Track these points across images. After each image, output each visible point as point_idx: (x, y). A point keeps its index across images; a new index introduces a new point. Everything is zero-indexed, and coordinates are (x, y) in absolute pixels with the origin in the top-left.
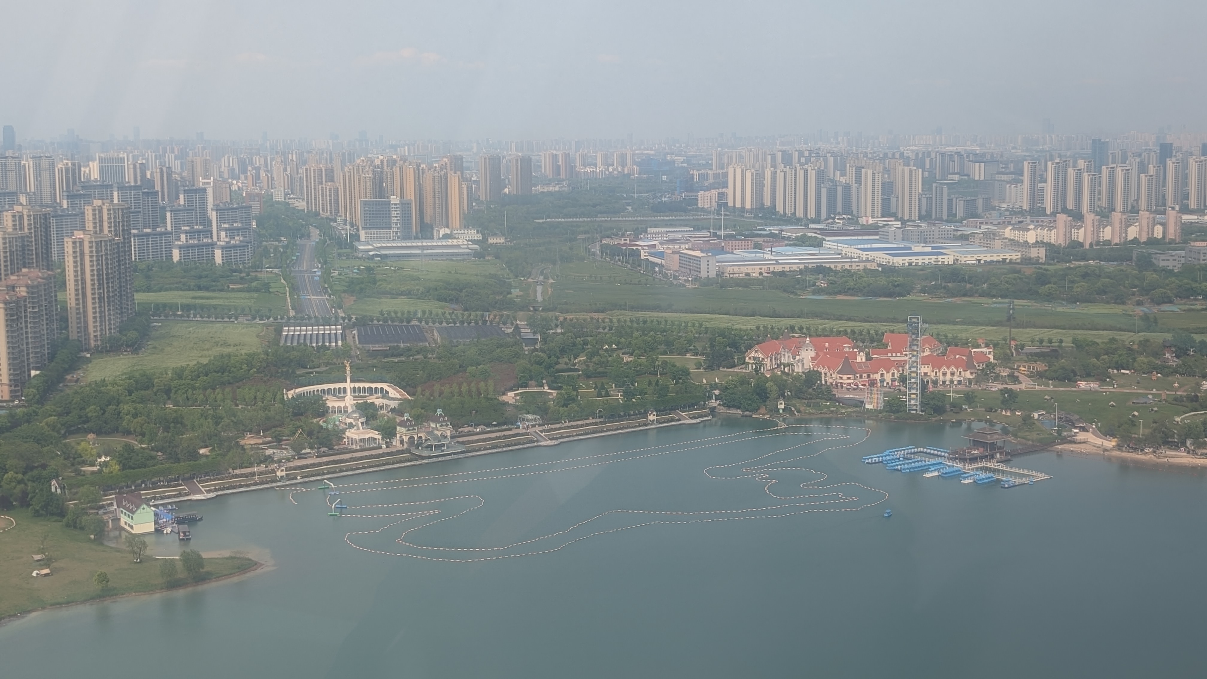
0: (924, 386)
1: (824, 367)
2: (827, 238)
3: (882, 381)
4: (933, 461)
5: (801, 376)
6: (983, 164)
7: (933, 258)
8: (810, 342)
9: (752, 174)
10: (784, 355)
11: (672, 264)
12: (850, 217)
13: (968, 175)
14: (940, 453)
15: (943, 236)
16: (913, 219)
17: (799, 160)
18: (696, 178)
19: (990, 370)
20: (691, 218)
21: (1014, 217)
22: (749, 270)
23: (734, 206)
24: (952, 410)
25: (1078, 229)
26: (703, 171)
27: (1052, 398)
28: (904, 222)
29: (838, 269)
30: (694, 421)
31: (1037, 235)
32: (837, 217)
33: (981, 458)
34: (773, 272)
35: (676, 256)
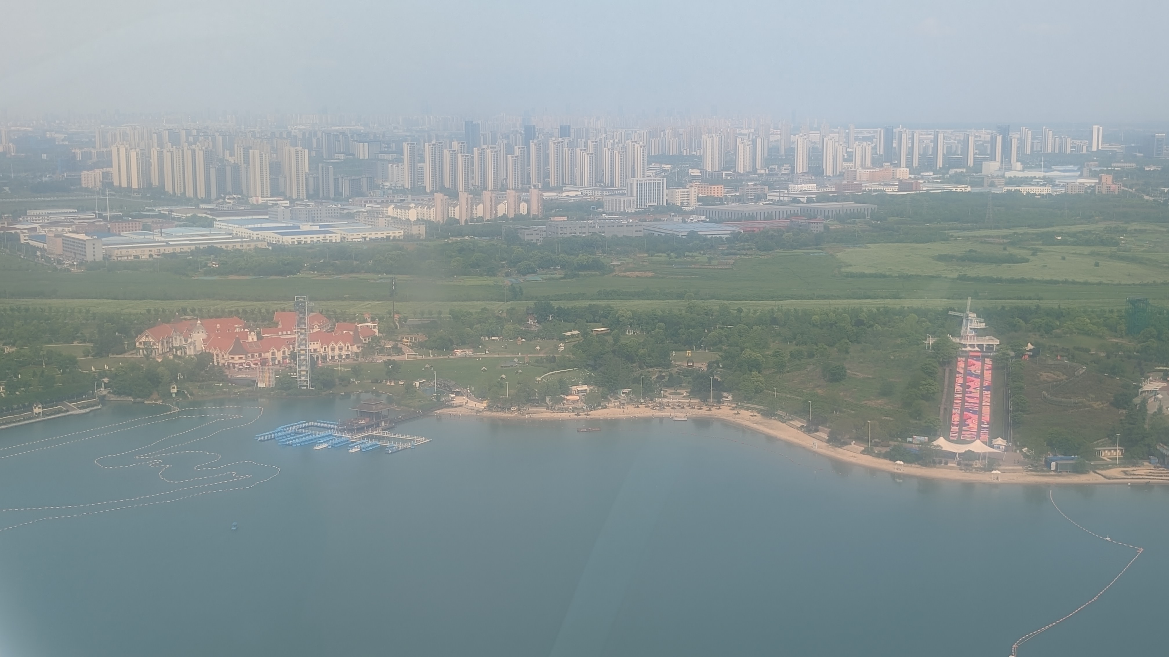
0: (313, 362)
1: (215, 349)
2: (218, 219)
3: (274, 359)
4: (322, 434)
5: (193, 359)
6: (366, 144)
7: (321, 236)
8: (201, 324)
9: (137, 154)
10: (176, 339)
11: (56, 248)
12: (240, 196)
13: (353, 155)
14: (329, 425)
15: (330, 215)
16: (301, 198)
17: (187, 139)
18: (79, 157)
19: (375, 343)
20: (74, 198)
21: (396, 196)
22: (138, 252)
23: (120, 186)
24: (341, 384)
25: (454, 207)
26: (86, 150)
27: (432, 366)
28: (292, 201)
29: (229, 249)
30: (83, 411)
31: (418, 213)
32: (227, 197)
33: (368, 427)
34: (164, 254)
35: (60, 240)
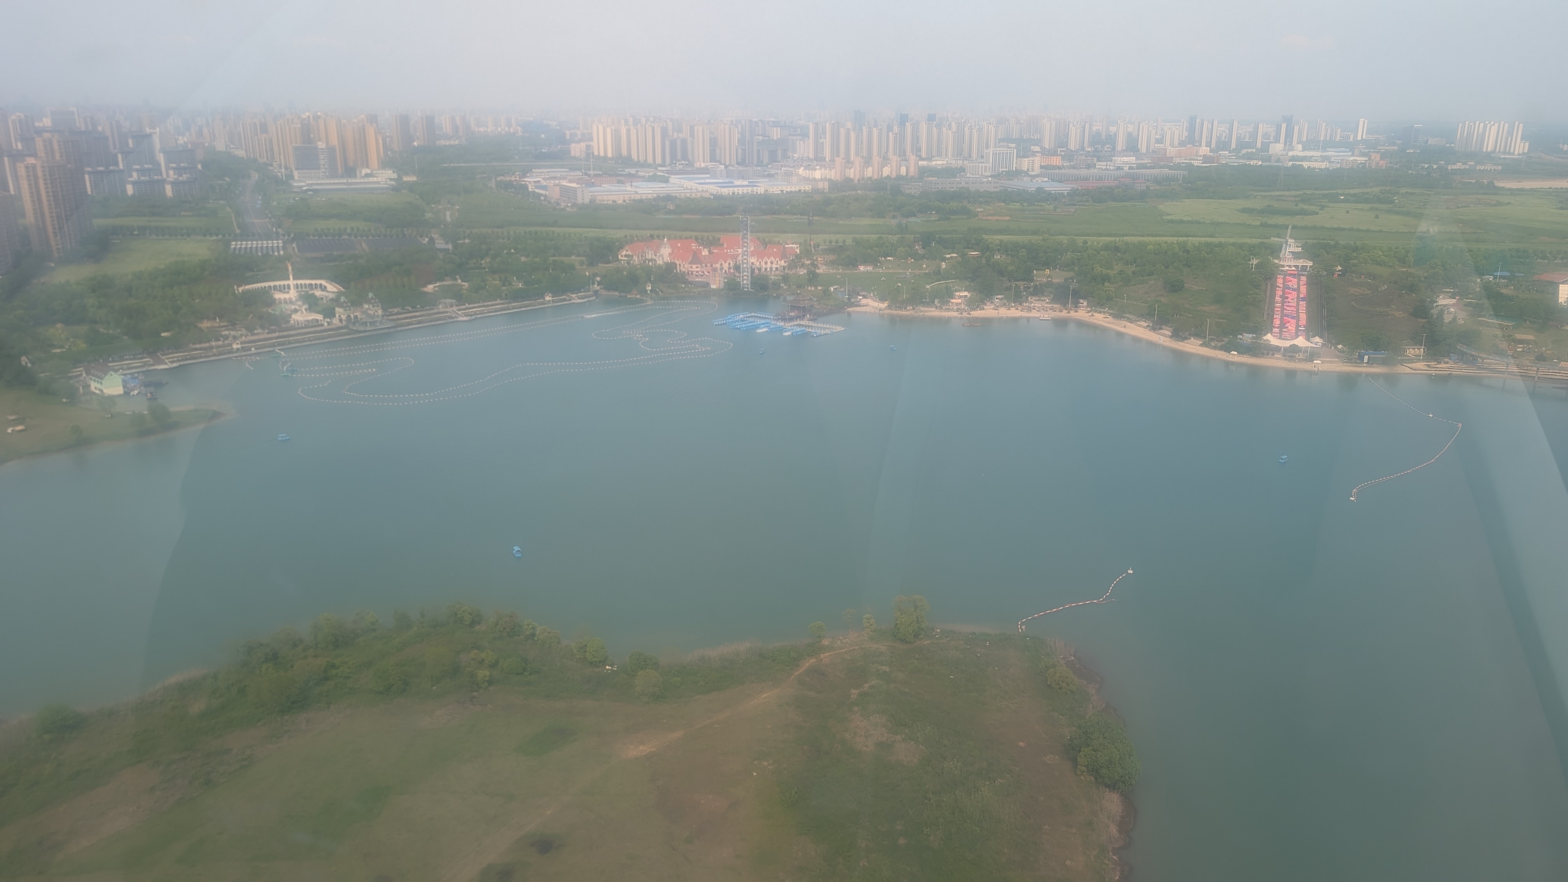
0: (753, 270)
1: (678, 260)
2: (672, 176)
3: (722, 269)
5: (662, 267)
6: (779, 129)
7: (750, 189)
8: (666, 243)
9: (611, 132)
10: (648, 253)
11: (555, 194)
12: (687, 162)
13: (769, 137)
14: (767, 316)
15: (756, 175)
16: (732, 164)
17: (647, 122)
18: (568, 137)
19: (797, 260)
20: (566, 162)
21: (804, 163)
22: (615, 198)
23: (599, 154)
24: (773, 288)
25: (850, 169)
26: (572, 131)
27: (842, 277)
28: (727, 166)
29: (682, 196)
30: (581, 301)
31: (822, 174)
32: (678, 163)
33: (797, 318)
34: (634, 200)
35: (558, 188)
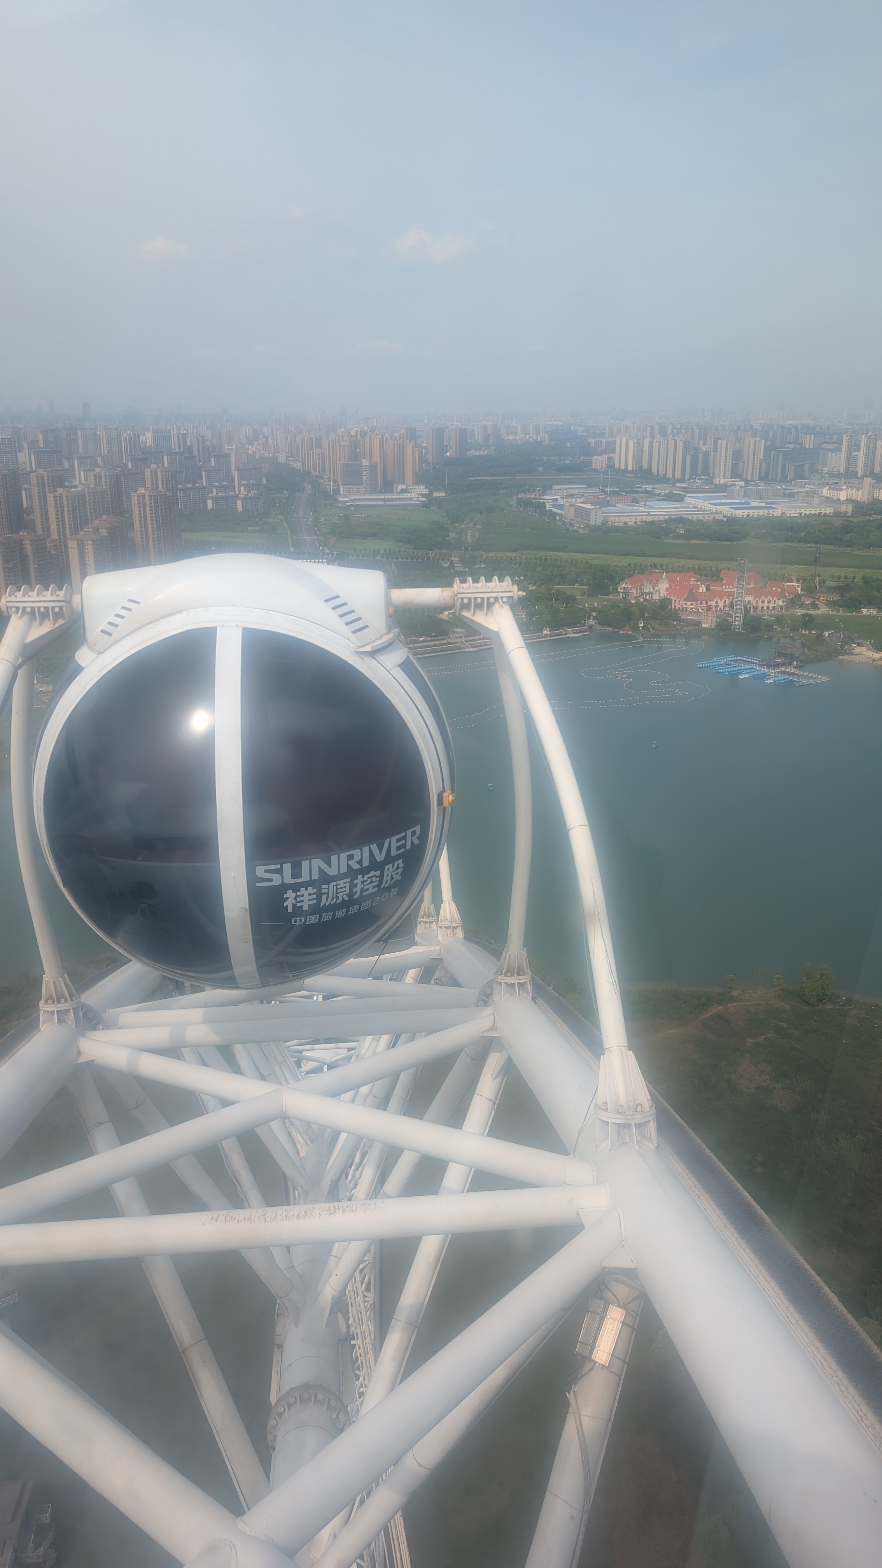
0: (747, 611)
1: (674, 596)
2: (688, 495)
3: (717, 607)
4: (747, 667)
5: (657, 602)
6: (813, 436)
7: (766, 511)
8: (666, 576)
9: (634, 443)
10: (647, 586)
11: (570, 514)
12: (707, 478)
13: (801, 444)
14: (753, 661)
15: (775, 494)
16: (754, 479)
17: (672, 431)
18: (592, 445)
19: (797, 599)
20: (586, 477)
21: (831, 479)
22: (627, 519)
23: (620, 468)
24: (765, 629)
25: (880, 490)
26: (598, 439)
27: (840, 621)
28: (747, 482)
29: (694, 519)
30: (576, 635)
31: (848, 494)
32: (697, 478)
33: (782, 665)
34: (645, 522)
35: (573, 508)
